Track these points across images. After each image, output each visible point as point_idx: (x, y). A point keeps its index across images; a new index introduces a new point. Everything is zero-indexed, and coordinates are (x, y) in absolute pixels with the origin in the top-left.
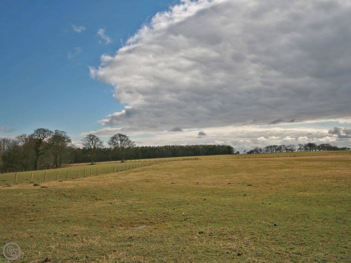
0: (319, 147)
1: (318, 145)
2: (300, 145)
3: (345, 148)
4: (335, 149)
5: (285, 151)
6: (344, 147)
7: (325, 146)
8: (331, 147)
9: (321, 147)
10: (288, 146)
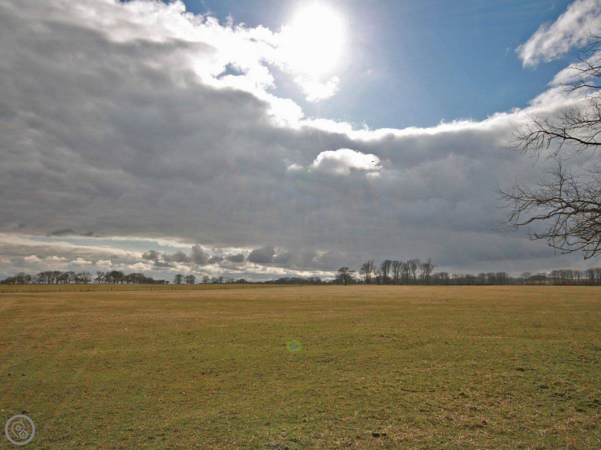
0: (127, 277)
1: (126, 275)
2: (99, 273)
3: (163, 281)
4: (150, 281)
5: (73, 282)
6: (162, 279)
7: (137, 276)
8: (145, 278)
9: (130, 278)
10: (80, 274)
